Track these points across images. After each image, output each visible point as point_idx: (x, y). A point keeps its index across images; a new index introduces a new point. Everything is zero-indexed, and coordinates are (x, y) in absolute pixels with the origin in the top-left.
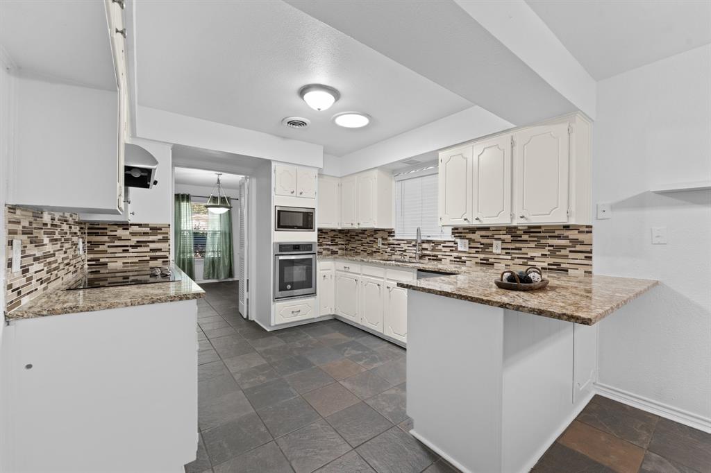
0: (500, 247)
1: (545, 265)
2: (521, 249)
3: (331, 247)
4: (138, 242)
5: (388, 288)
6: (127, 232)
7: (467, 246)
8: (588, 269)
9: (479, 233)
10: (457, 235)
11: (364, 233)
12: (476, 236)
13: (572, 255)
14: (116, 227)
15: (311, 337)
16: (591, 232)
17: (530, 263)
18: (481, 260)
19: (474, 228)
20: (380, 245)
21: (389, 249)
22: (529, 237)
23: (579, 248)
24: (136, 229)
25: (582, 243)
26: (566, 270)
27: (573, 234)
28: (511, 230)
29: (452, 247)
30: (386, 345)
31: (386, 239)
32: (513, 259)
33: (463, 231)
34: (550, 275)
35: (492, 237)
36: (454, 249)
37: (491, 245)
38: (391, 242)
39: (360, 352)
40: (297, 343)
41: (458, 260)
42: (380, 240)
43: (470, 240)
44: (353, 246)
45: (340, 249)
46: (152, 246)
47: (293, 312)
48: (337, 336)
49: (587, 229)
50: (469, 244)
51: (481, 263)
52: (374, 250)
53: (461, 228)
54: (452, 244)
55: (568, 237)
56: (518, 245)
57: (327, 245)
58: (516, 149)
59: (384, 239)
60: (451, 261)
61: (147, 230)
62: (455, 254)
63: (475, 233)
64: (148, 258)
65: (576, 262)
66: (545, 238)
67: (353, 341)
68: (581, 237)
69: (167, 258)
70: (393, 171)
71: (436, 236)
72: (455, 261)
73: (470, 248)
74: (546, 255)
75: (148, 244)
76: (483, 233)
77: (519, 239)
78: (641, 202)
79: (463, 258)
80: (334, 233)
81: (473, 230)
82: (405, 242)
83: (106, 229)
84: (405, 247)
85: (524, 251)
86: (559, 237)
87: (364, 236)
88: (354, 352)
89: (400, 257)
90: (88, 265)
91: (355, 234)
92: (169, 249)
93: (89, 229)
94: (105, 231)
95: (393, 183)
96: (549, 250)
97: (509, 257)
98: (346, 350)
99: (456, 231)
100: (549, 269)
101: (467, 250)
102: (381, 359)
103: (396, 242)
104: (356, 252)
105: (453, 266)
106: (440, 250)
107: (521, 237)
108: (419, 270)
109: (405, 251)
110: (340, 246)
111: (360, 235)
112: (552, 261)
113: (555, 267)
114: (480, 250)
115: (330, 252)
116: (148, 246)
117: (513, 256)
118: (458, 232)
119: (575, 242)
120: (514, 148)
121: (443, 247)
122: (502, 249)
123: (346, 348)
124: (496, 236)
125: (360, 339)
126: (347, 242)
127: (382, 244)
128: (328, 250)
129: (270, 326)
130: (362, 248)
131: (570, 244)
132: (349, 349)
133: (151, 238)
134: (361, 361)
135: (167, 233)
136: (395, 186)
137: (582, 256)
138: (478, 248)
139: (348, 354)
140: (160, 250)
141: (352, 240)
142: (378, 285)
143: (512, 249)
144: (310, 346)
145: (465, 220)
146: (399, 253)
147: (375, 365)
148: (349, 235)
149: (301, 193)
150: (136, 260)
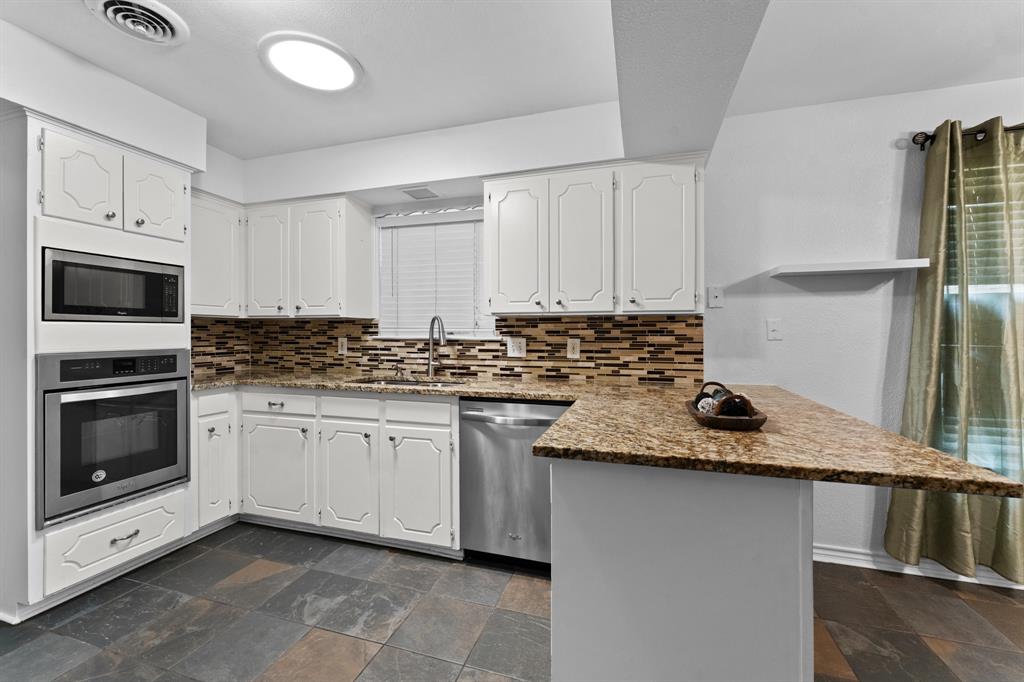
0: (578, 349)
1: (644, 373)
2: (609, 352)
3: (216, 360)
5: (392, 439)
7: (524, 348)
8: (697, 376)
9: (542, 327)
10: (505, 330)
11: (303, 328)
12: (539, 332)
13: (678, 358)
15: (185, 599)
16: (701, 325)
17: (622, 372)
18: (548, 370)
19: (536, 320)
20: (345, 352)
21: (366, 358)
22: (622, 332)
23: (687, 347)
25: (690, 340)
26: (671, 379)
27: (679, 328)
28: (594, 321)
29: (497, 351)
30: (390, 559)
31: (358, 339)
32: (598, 366)
33: (516, 323)
34: (651, 387)
35: (565, 333)
36: (500, 354)
37: (564, 346)
38: (370, 343)
39: (341, 599)
40: (143, 633)
41: (508, 372)
42: (343, 341)
43: (530, 339)
44: (273, 354)
45: (238, 362)
47: (114, 542)
48: (261, 569)
49: (697, 322)
50: (527, 345)
51: (548, 376)
52: (329, 361)
53: (511, 318)
54: (496, 346)
55: (673, 332)
56: (605, 345)
57: (205, 354)
58: (621, 194)
59: (350, 338)
60: (494, 375)
62: (503, 363)
63: (537, 327)
65: (684, 367)
66: (643, 333)
67: (311, 571)
68: (689, 332)
70: (376, 207)
71: (467, 333)
72: (502, 375)
73: (528, 351)
74: (644, 359)
76: (551, 327)
77: (607, 335)
78: (755, 286)
79: (516, 370)
80: (220, 329)
81: (532, 321)
82: (403, 344)
84: (402, 353)
85: (614, 353)
86: (661, 332)
87: (301, 333)
88: (327, 604)
89: (393, 373)
91: (277, 329)
95: (375, 231)
96: (649, 352)
97: (592, 365)
98: (304, 603)
99: (503, 324)
100: (650, 379)
101: (523, 355)
102: (399, 601)
103: (381, 345)
104: (283, 367)
105: (497, 384)
106: (475, 357)
107: (610, 332)
108: (462, 398)
109: (401, 361)
110: (239, 356)
111: (294, 332)
112: (652, 367)
113: (657, 376)
114: (546, 354)
115: (214, 371)
117: (599, 361)
118: (509, 325)
119: (683, 339)
120: (617, 192)
121: (480, 350)
122: (582, 351)
123: (300, 599)
124: (571, 332)
125: (326, 561)
126: (257, 347)
127: (349, 349)
128: (209, 365)
129: (23, 605)
130: (297, 358)
131: (676, 342)
132: (309, 598)
134: (353, 622)
136: (379, 238)
137: (690, 358)
138: (543, 351)
139: (313, 615)
141: (270, 342)
142: (366, 436)
143: (597, 352)
144: (189, 629)
145: (538, 303)
146: (387, 365)
147: (393, 621)
148: (261, 331)
149: (139, 223)
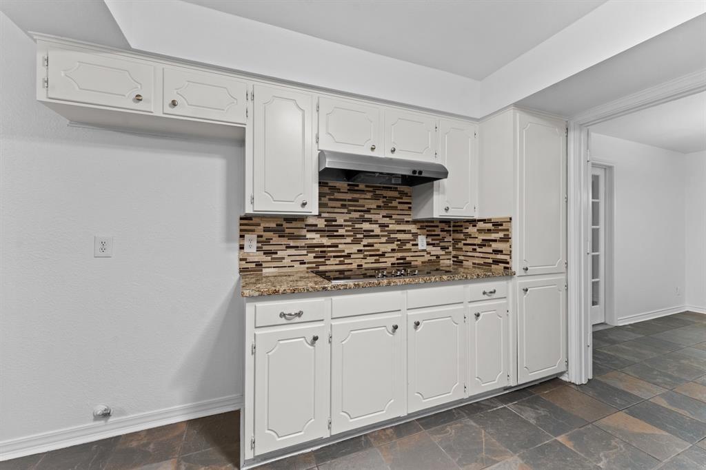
4: (483, 240)
6: (475, 229)
14: (468, 223)
24: (481, 225)
46: (495, 246)
61: (490, 226)
64: (490, 261)
69: (508, 263)
75: (491, 243)
83: (461, 226)
90: (453, 261)
92: (511, 252)
93: (454, 226)
94: (460, 228)
116: (490, 246)
133: (493, 236)
135: (507, 230)
140: (501, 252)
150: (481, 261)
